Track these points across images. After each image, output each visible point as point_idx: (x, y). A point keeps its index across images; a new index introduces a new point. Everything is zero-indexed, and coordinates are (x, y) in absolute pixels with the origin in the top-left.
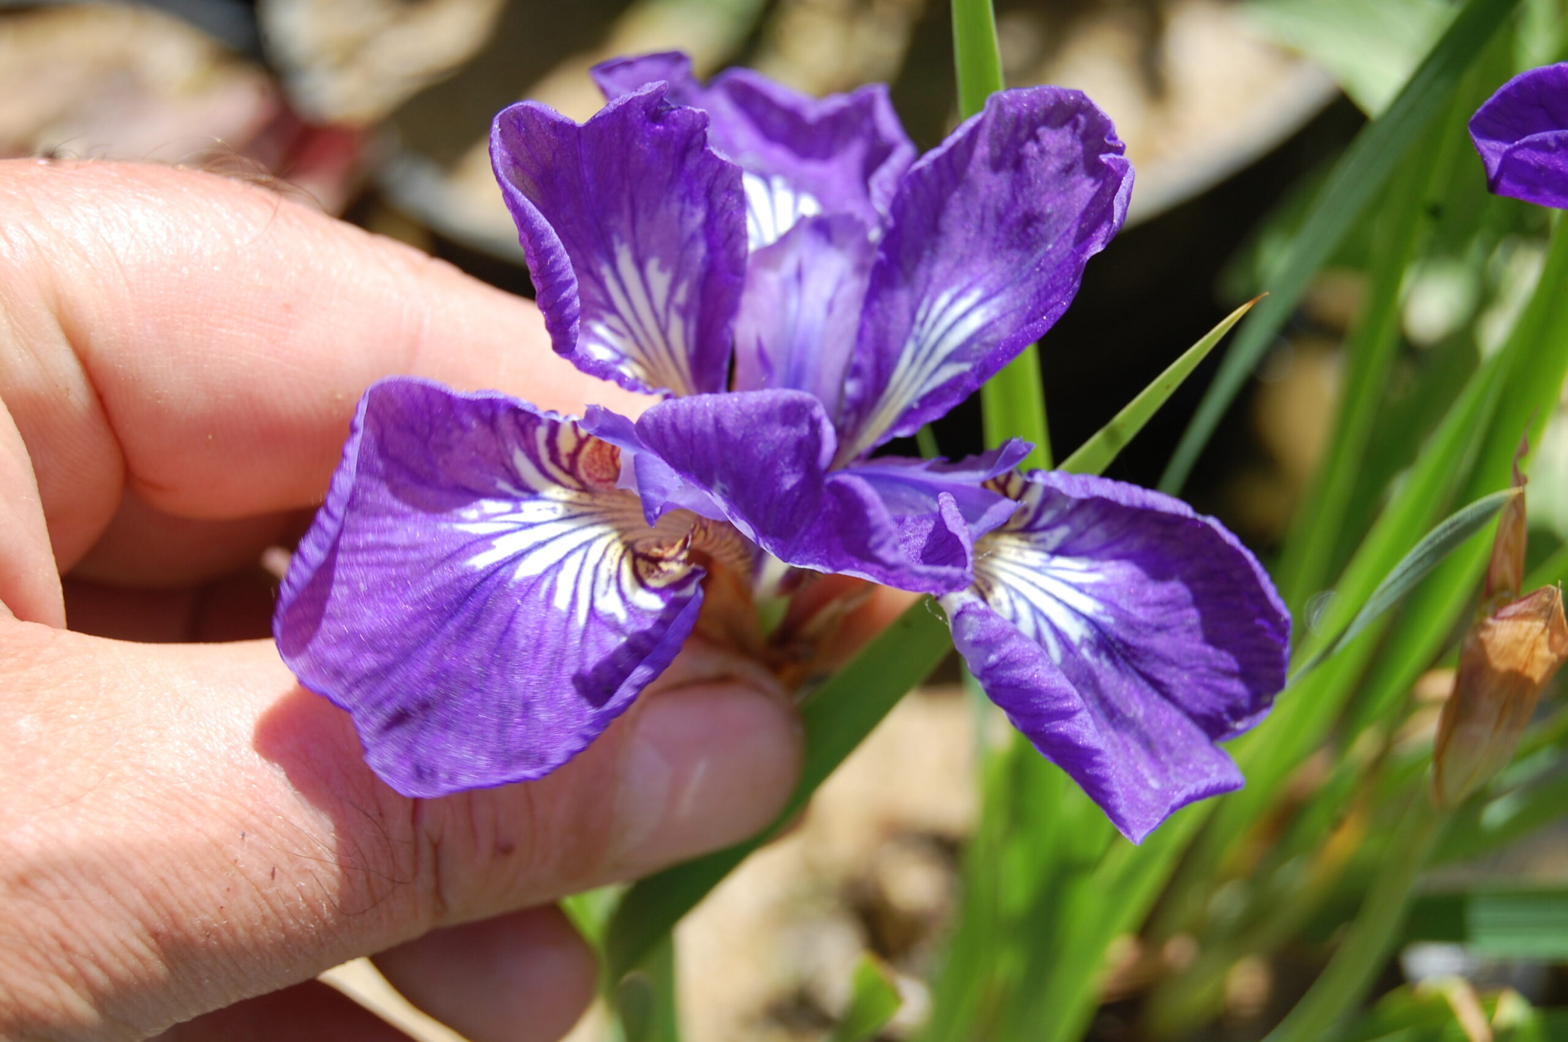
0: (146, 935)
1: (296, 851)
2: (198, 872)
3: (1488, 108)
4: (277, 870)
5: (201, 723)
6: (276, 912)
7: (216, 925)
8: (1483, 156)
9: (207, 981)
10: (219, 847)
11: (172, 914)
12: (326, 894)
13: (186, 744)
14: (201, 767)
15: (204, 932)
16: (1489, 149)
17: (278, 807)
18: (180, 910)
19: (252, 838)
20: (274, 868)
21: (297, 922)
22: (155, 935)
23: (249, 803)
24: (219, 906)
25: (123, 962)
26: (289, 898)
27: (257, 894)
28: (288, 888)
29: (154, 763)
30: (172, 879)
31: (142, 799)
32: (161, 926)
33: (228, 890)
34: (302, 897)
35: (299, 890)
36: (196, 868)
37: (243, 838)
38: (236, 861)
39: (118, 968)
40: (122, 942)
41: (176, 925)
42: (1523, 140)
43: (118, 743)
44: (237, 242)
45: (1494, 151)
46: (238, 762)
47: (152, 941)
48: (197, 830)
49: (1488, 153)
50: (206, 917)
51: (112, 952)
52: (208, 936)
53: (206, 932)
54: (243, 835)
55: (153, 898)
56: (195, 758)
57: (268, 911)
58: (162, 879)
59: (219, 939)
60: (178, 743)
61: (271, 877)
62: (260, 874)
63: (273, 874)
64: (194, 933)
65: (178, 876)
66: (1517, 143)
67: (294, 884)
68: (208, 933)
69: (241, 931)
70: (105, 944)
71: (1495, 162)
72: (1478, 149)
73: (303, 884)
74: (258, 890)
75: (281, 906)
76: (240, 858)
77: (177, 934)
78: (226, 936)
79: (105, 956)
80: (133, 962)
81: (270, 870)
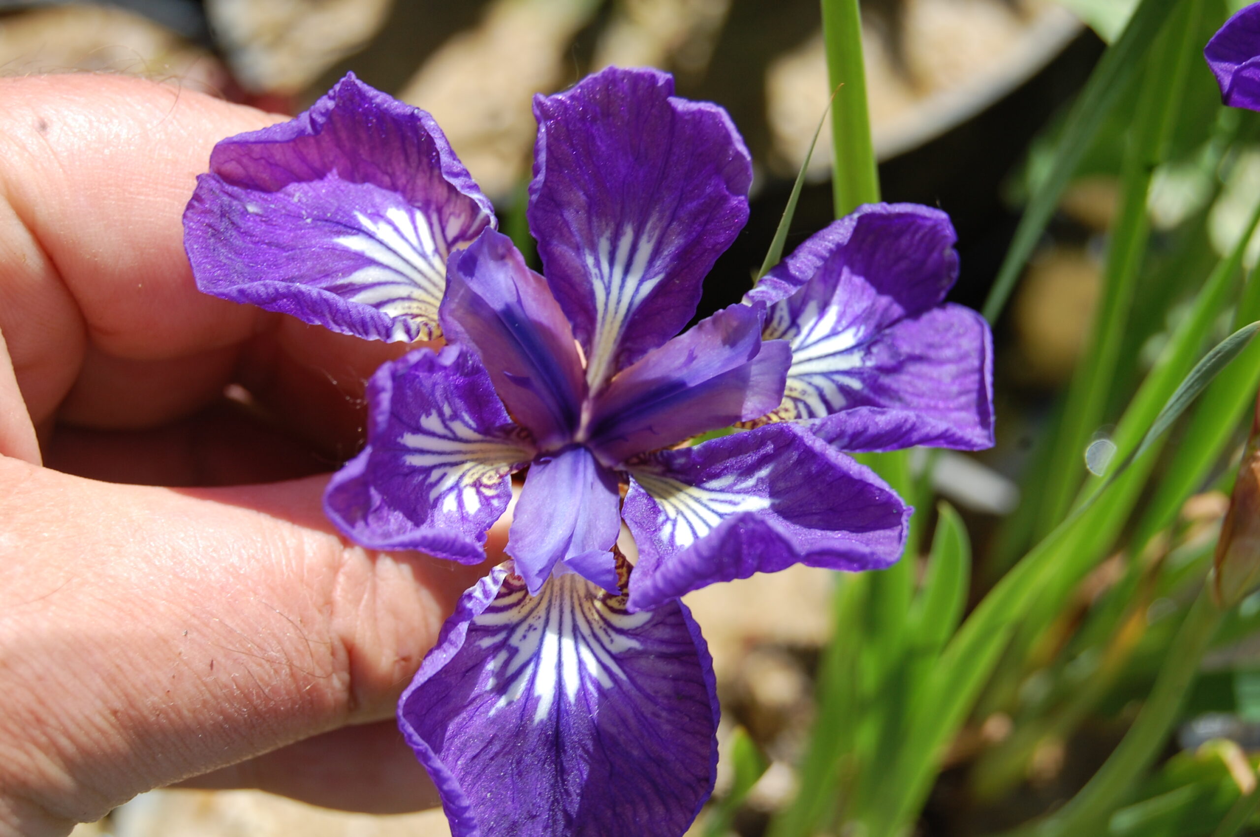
0: (107, 713)
1: (230, 647)
2: (148, 661)
3: (1219, 37)
4: (214, 662)
5: (152, 543)
6: (215, 697)
7: (164, 706)
8: (1217, 76)
9: (160, 755)
10: (166, 641)
11: (127, 695)
12: (256, 682)
13: (139, 559)
14: (152, 578)
15: (154, 712)
16: (1221, 70)
17: (214, 611)
18: (133, 692)
19: (194, 635)
20: (212, 661)
21: (232, 705)
22: (115, 713)
23: (190, 607)
24: (167, 691)
25: (87, 734)
26: (226, 686)
27: (198, 682)
28: (224, 678)
29: (112, 573)
30: (126, 666)
31: (102, 600)
32: (118, 705)
33: (174, 677)
34: (236, 685)
35: (234, 679)
36: (146, 658)
37: (186, 635)
38: (180, 654)
39: (83, 739)
40: (87, 718)
41: (132, 705)
42: (1249, 61)
43: (82, 556)
44: (149, 126)
45: (1226, 71)
46: (182, 575)
47: (112, 719)
48: (148, 627)
49: (1221, 74)
50: (156, 699)
51: (78, 725)
52: (158, 715)
53: (157, 710)
54: (187, 633)
55: (111, 680)
56: (147, 570)
57: (208, 696)
58: (118, 666)
59: (167, 717)
60: (132, 558)
61: (210, 668)
62: (201, 665)
63: (212, 665)
64: (146, 713)
65: (131, 664)
66: (1244, 63)
67: (230, 674)
68: (158, 713)
69: (185, 712)
70: (73, 719)
71: (1227, 81)
72: (1213, 70)
73: (237, 675)
74: (199, 678)
75: (219, 693)
76: (183, 651)
77: (133, 713)
78: (173, 715)
79: (73, 729)
80: (96, 735)
81: (209, 662)
